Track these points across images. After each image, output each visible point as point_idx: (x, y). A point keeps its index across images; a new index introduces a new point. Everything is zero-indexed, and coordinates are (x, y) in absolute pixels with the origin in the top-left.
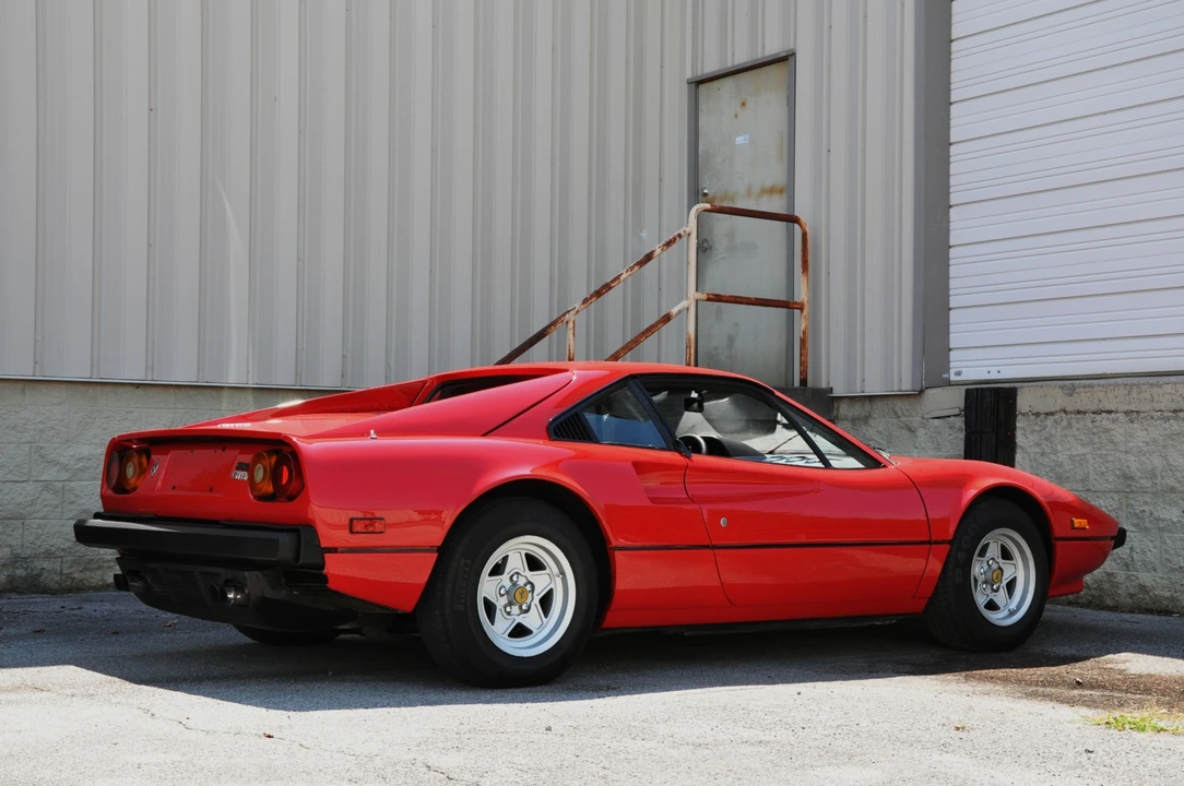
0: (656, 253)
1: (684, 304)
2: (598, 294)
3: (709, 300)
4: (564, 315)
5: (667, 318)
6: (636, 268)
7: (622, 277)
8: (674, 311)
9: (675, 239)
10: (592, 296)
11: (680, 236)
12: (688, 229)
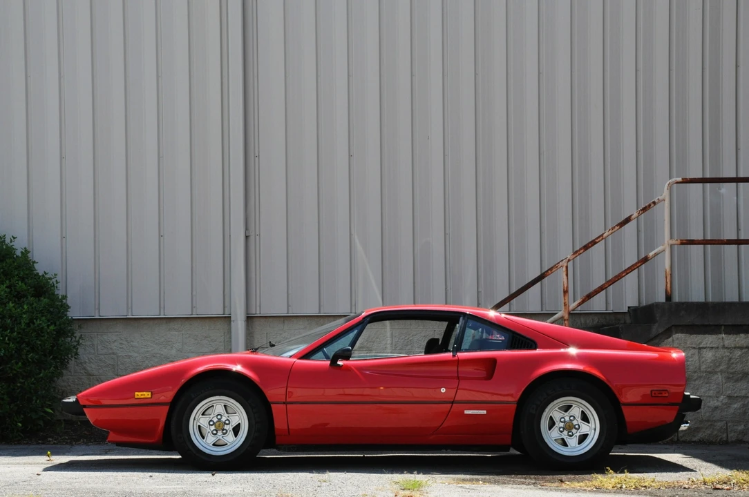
0: (633, 217)
1: (660, 248)
2: (586, 247)
3: (682, 244)
4: (559, 263)
5: (646, 260)
6: (617, 228)
7: (605, 235)
8: (651, 254)
9: (650, 205)
10: (580, 249)
11: (654, 203)
12: (660, 198)
